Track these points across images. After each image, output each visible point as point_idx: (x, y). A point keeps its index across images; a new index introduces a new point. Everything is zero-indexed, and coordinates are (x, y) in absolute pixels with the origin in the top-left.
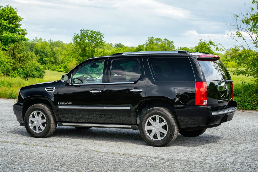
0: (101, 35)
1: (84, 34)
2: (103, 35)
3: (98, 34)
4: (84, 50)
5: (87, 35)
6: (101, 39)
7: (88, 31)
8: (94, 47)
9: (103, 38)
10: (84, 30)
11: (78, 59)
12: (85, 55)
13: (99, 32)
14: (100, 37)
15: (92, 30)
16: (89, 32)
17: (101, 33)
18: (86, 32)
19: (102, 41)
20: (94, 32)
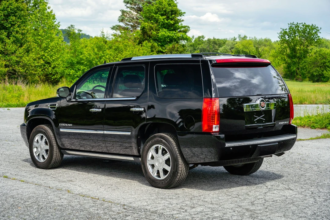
0: (317, 29)
1: (294, 29)
2: (319, 29)
3: (313, 28)
4: (293, 50)
5: (298, 29)
6: (317, 35)
7: (298, 25)
8: (308, 46)
9: (320, 33)
10: (294, 23)
11: (286, 62)
12: (295, 57)
13: (314, 26)
14: (316, 32)
15: (305, 23)
16: (301, 26)
17: (317, 27)
18: (297, 26)
19: (319, 37)
20: (308, 26)
